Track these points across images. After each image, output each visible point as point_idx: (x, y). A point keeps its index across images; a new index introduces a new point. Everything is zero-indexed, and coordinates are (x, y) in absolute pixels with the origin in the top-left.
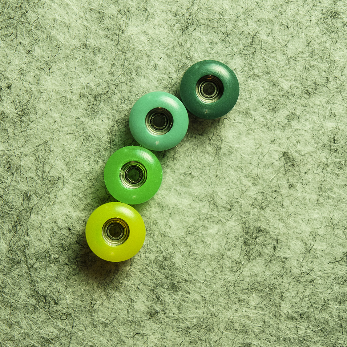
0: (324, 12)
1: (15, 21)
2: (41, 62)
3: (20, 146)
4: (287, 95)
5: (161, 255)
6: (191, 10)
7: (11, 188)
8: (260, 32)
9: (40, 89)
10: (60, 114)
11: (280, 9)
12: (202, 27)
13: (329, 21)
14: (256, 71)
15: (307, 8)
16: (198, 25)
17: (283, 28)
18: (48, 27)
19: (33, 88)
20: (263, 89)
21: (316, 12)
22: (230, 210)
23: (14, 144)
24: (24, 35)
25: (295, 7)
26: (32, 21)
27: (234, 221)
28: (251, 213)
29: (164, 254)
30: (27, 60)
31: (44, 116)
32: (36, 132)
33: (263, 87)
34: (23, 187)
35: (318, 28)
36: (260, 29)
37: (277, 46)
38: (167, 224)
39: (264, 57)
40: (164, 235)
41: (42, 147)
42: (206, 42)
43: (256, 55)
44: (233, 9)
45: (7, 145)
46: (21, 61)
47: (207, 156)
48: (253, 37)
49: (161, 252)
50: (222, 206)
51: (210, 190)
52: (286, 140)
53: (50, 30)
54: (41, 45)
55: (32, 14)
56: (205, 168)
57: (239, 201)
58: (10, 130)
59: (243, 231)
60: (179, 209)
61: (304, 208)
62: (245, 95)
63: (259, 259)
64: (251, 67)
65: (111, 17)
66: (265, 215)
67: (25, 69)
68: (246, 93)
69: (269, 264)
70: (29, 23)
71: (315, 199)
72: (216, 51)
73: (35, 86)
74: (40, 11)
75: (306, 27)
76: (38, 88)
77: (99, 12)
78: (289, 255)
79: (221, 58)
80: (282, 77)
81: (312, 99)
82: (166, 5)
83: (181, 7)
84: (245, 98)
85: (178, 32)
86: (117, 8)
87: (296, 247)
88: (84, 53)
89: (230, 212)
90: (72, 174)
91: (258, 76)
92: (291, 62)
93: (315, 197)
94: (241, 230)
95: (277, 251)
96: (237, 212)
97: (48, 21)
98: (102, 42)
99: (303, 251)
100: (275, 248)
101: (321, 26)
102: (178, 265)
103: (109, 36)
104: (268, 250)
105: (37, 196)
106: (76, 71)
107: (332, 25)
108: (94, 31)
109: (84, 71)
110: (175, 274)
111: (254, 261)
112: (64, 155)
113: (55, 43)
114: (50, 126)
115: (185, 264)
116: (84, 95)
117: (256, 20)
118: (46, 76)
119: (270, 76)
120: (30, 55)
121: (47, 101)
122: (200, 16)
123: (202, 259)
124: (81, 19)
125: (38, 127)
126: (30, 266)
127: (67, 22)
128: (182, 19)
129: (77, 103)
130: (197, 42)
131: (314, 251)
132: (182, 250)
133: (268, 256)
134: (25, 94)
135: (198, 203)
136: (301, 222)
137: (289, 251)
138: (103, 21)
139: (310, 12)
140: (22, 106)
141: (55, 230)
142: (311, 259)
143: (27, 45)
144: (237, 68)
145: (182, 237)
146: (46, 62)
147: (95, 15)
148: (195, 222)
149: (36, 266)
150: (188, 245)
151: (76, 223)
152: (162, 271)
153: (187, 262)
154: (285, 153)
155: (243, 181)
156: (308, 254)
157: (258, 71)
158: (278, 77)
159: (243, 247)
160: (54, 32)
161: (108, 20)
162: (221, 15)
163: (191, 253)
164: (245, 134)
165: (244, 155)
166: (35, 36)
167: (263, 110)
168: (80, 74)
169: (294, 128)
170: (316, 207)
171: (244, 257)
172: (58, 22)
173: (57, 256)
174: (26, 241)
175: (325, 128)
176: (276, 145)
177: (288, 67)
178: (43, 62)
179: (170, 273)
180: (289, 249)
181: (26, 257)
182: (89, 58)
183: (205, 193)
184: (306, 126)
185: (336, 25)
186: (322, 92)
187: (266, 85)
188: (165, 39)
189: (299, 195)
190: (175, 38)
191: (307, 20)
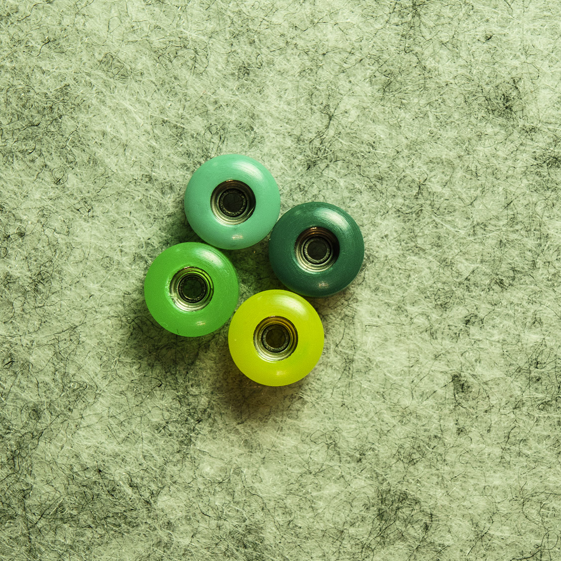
0: (537, 155)
1: (41, 130)
2: (76, 198)
3: (31, 330)
4: (467, 284)
5: (243, 525)
6: (324, 136)
7: (11, 396)
8: (433, 179)
9: (71, 241)
10: (99, 284)
11: (467, 144)
12: (340, 163)
13: (544, 171)
14: (420, 241)
15: (511, 146)
16: (334, 160)
17: (469, 176)
18: (92, 143)
19: (60, 240)
20: (428, 271)
21: (524, 155)
22: (360, 460)
23: (22, 326)
24: (53, 153)
25: (492, 145)
26: (68, 132)
27: (364, 478)
28: (394, 468)
29: (247, 522)
30: (54, 193)
31: (74, 285)
32: (58, 310)
33: (430, 268)
34: (31, 397)
35: (525, 181)
36: (433, 174)
37: (457, 204)
38: (256, 475)
39: (434, 220)
40: (250, 492)
41: (66, 336)
42: (343, 187)
43: (422, 215)
44: (391, 138)
45: (11, 328)
46: (44, 194)
47: (330, 371)
48: (420, 187)
49: (242, 520)
50: (347, 454)
51: (329, 425)
52: (460, 355)
53: (94, 149)
54: (78, 171)
55: (69, 121)
56: (324, 390)
57: (376, 448)
58: (17, 304)
59: (378, 497)
60: (278, 452)
61: (479, 468)
62: (400, 278)
63: (400, 545)
64: (412, 234)
65: (195, 136)
66: (416, 473)
67: (49, 208)
68: (402, 275)
69: (415, 553)
70: (63, 135)
71: (497, 454)
72: (359, 204)
73: (63, 236)
74: (83, 117)
75: (507, 178)
76: (68, 240)
77: (176, 127)
78: (449, 541)
79: (365, 216)
80: (460, 253)
81: (507, 295)
82: (285, 124)
83: (309, 128)
84: (398, 282)
85: (300, 169)
86: (205, 121)
87: (460, 529)
88: (147, 190)
89: (360, 464)
90: (110, 382)
91: (424, 250)
92: (478, 232)
93: (497, 451)
94: (375, 495)
95: (429, 533)
96: (370, 466)
97: (93, 134)
98: (178, 174)
99: (472, 537)
100: (426, 528)
101: (530, 178)
102: (268, 543)
103: (188, 165)
104: (415, 531)
105: (51, 414)
106: (132, 218)
107: (548, 177)
108: (165, 155)
109: (144, 219)
110: (263, 557)
111: (391, 547)
112: (100, 350)
113: (101, 170)
114: (83, 302)
115: (280, 542)
116: (142, 257)
117: (428, 160)
118: (83, 222)
119: (441, 250)
120: (59, 186)
121: (81, 262)
122: (337, 146)
123: (308, 536)
124: (147, 135)
125: (63, 302)
126: (30, 525)
127: (124, 138)
128: (308, 149)
129: (129, 268)
130: (330, 186)
131: (490, 538)
132: (277, 518)
133: (415, 540)
134: (47, 248)
135: (309, 445)
136: (471, 489)
137: (449, 536)
138: (181, 141)
139: (514, 153)
140: (40, 267)
141: (75, 470)
142: (484, 552)
143: (56, 170)
144: (389, 234)
145: (278, 498)
146: (84, 200)
147: (169, 130)
148: (301, 476)
149: (39, 525)
150: (287, 512)
151: (110, 461)
152: (242, 549)
153: (283, 539)
154: (455, 376)
155: (385, 416)
156: (479, 543)
157: (423, 242)
158: (455, 255)
159: (375, 522)
160: (100, 153)
161: (190, 140)
162: (371, 147)
163: (291, 526)
164: (393, 341)
165: (389, 374)
166: (70, 157)
167: (426, 306)
168: (137, 223)
169: (474, 337)
170: (498, 469)
171: (376, 539)
172: (109, 137)
173: (75, 512)
174: (27, 484)
175: (524, 341)
176: (442, 363)
177: (472, 238)
178: (79, 199)
179: (255, 554)
180: (449, 532)
181: (25, 509)
182: (154, 198)
183: (322, 430)
184: (492, 335)
185: (554, 177)
186: (523, 284)
187: (435, 265)
188: (279, 178)
189: (473, 446)
190: (294, 177)
191: (510, 167)
